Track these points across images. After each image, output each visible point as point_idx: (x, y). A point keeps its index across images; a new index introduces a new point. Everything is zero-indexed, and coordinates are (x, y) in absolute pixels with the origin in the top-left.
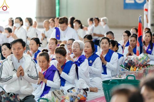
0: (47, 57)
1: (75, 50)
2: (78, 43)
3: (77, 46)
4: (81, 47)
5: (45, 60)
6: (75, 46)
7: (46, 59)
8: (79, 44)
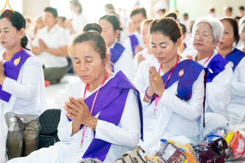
0: (98, 45)
1: (200, 42)
2: (209, 24)
3: (205, 31)
4: (215, 34)
5: (94, 52)
6: (201, 31)
7: (95, 50)
8: (211, 27)
